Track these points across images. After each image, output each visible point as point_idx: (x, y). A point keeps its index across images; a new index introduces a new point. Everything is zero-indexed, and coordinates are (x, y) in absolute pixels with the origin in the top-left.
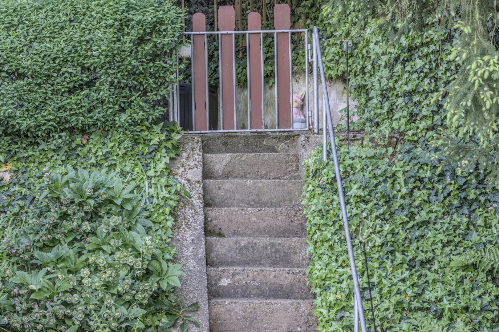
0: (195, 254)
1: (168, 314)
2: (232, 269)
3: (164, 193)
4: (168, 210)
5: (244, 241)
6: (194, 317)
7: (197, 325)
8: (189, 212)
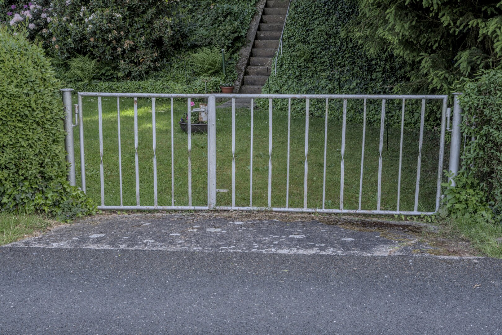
0: (255, 28)
1: (242, 43)
2: (264, 32)
3: (250, 11)
4: (250, 16)
5: (270, 25)
6: (249, 44)
7: (249, 46)
8: (257, 16)
